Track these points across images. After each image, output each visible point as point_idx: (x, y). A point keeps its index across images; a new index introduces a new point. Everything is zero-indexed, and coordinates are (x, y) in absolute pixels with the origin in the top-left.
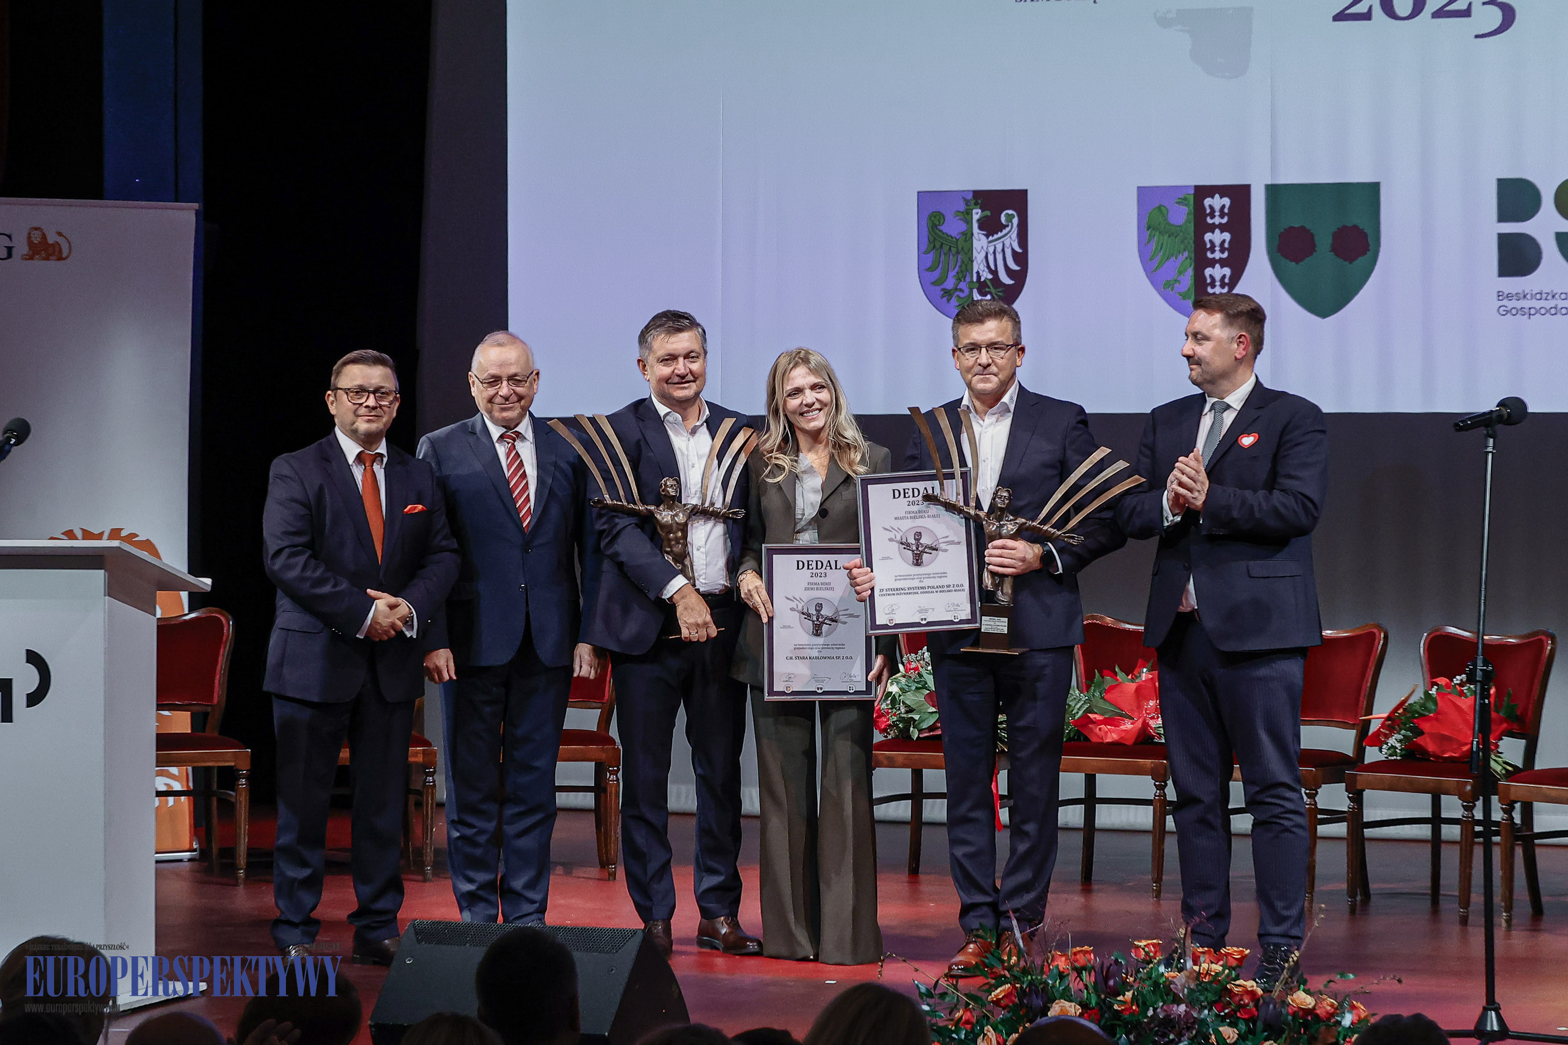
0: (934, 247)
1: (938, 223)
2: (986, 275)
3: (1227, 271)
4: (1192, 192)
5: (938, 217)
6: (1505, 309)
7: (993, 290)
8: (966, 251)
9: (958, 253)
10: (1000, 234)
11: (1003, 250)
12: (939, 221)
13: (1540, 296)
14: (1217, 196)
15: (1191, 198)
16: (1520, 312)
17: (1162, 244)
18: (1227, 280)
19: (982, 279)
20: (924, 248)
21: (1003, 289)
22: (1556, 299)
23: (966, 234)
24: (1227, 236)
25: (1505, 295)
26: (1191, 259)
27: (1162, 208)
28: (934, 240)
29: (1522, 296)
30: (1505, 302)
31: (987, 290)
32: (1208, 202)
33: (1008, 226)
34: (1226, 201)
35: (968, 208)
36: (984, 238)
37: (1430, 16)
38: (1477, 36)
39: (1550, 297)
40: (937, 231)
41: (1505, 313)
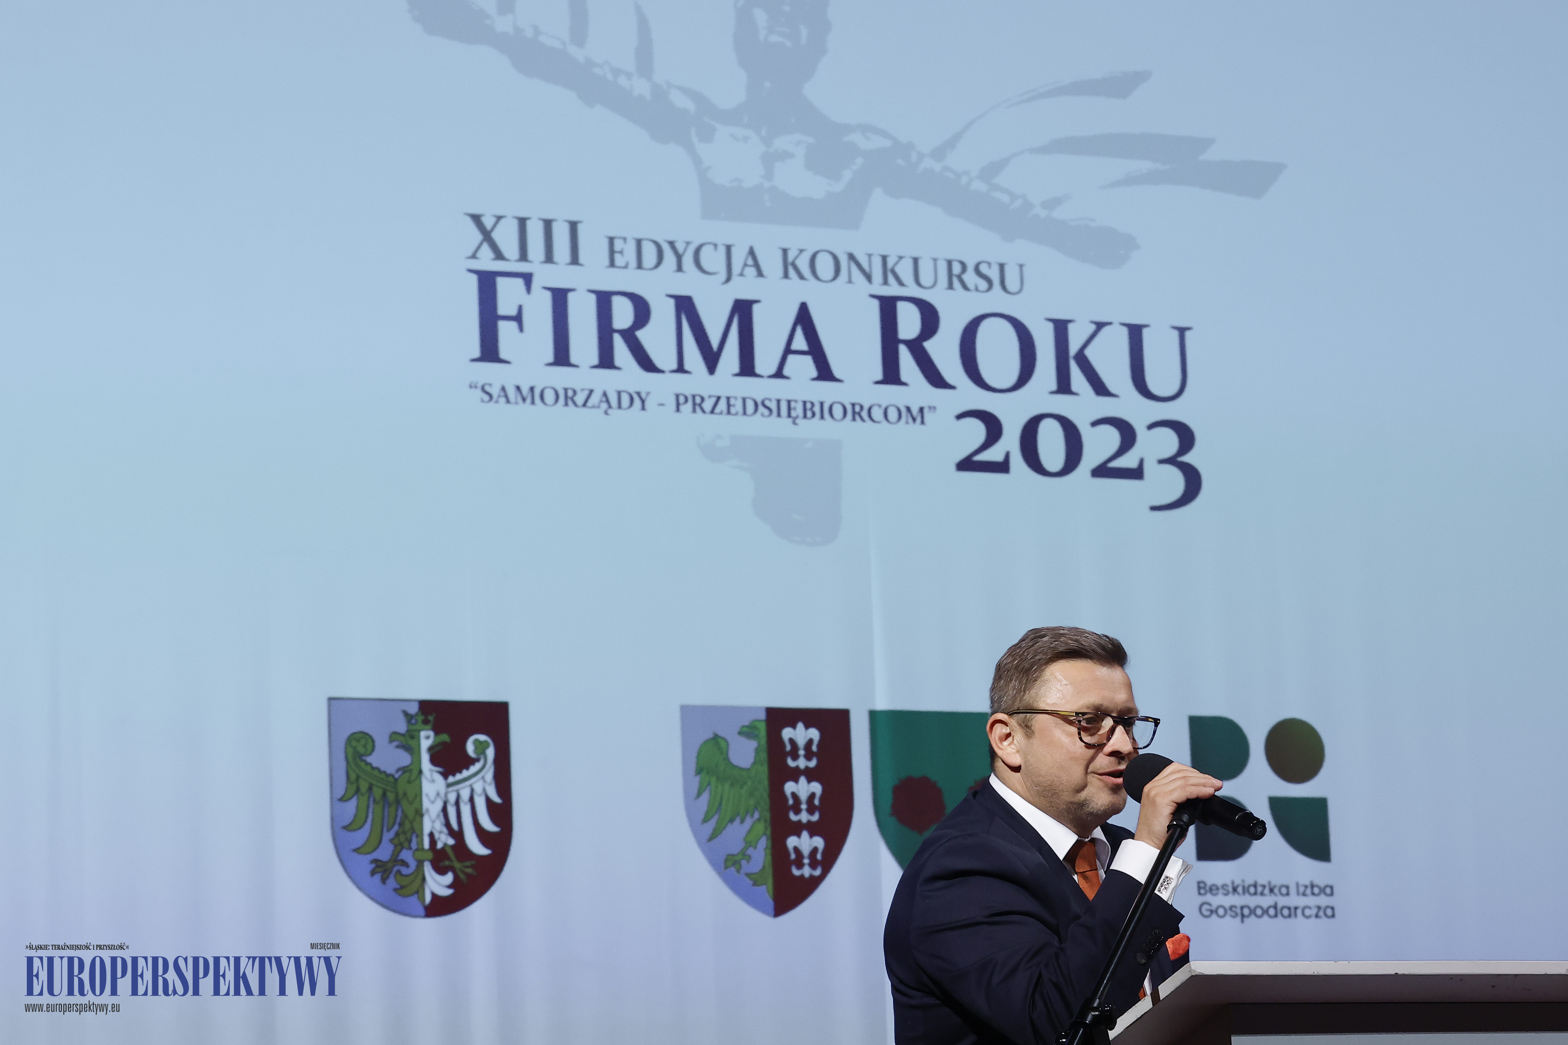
0: (358, 791)
1: (361, 750)
2: (445, 840)
3: (819, 842)
4: (763, 716)
5: (363, 742)
6: (1208, 907)
7: (457, 865)
8: (411, 799)
9: (398, 802)
10: (465, 773)
11: (472, 800)
12: (365, 746)
13: (1254, 889)
14: (800, 726)
15: (762, 728)
16: (1229, 912)
17: (722, 796)
18: (819, 857)
19: (439, 846)
20: (340, 792)
21: (473, 862)
22: (1275, 895)
23: (411, 771)
24: (816, 788)
25: (1208, 888)
26: (766, 821)
27: (720, 740)
28: (358, 777)
29: (1230, 889)
30: (1209, 898)
31: (447, 863)
32: (787, 733)
33: (478, 760)
34: (814, 734)
35: (412, 727)
36: (439, 779)
37: (1089, 474)
38: (1154, 508)
39: (1267, 891)
40: (362, 764)
41: (1207, 913)
